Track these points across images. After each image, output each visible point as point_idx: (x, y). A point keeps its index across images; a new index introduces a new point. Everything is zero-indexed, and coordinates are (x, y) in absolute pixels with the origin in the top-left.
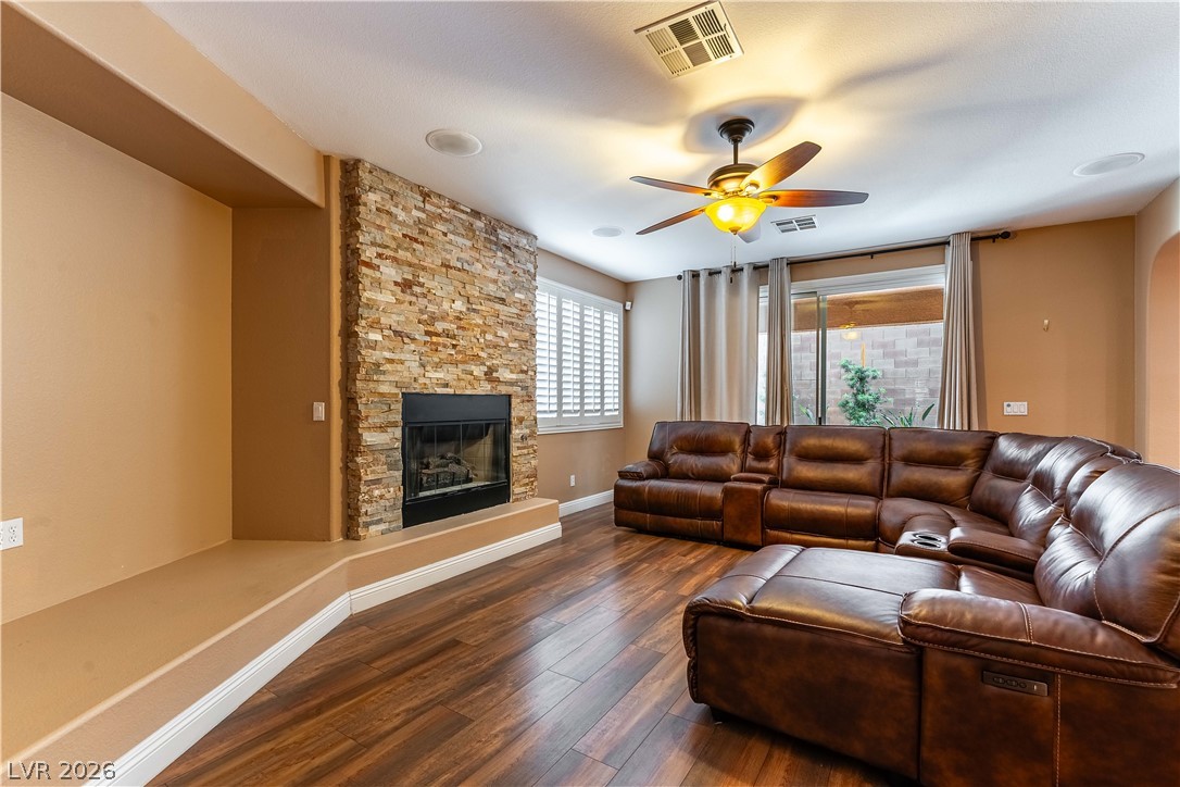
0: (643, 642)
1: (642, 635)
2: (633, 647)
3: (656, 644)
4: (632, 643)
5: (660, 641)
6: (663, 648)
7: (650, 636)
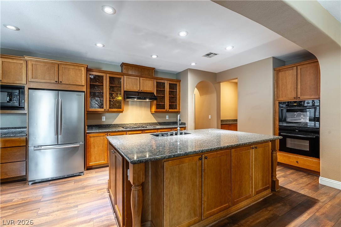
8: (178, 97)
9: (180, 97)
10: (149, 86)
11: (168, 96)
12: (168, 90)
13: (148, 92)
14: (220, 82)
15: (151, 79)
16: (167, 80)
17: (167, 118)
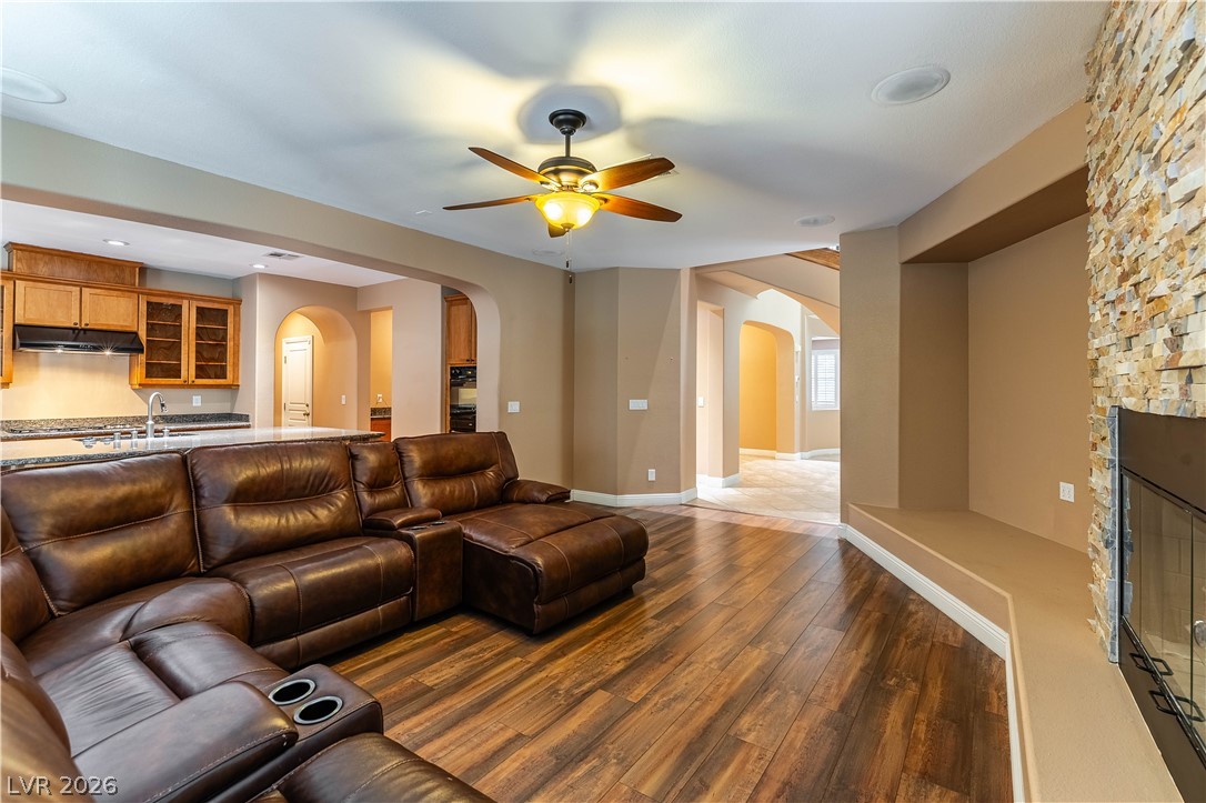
0: (668, 628)
1: (669, 634)
2: (677, 624)
3: (658, 625)
4: (678, 628)
5: (653, 629)
6: (652, 623)
7: (661, 634)
8: (230, 344)
9: (237, 346)
10: (120, 312)
11: (193, 343)
12: (193, 325)
13: (112, 328)
14: (369, 312)
15: (127, 294)
16: (191, 297)
17: (197, 402)
